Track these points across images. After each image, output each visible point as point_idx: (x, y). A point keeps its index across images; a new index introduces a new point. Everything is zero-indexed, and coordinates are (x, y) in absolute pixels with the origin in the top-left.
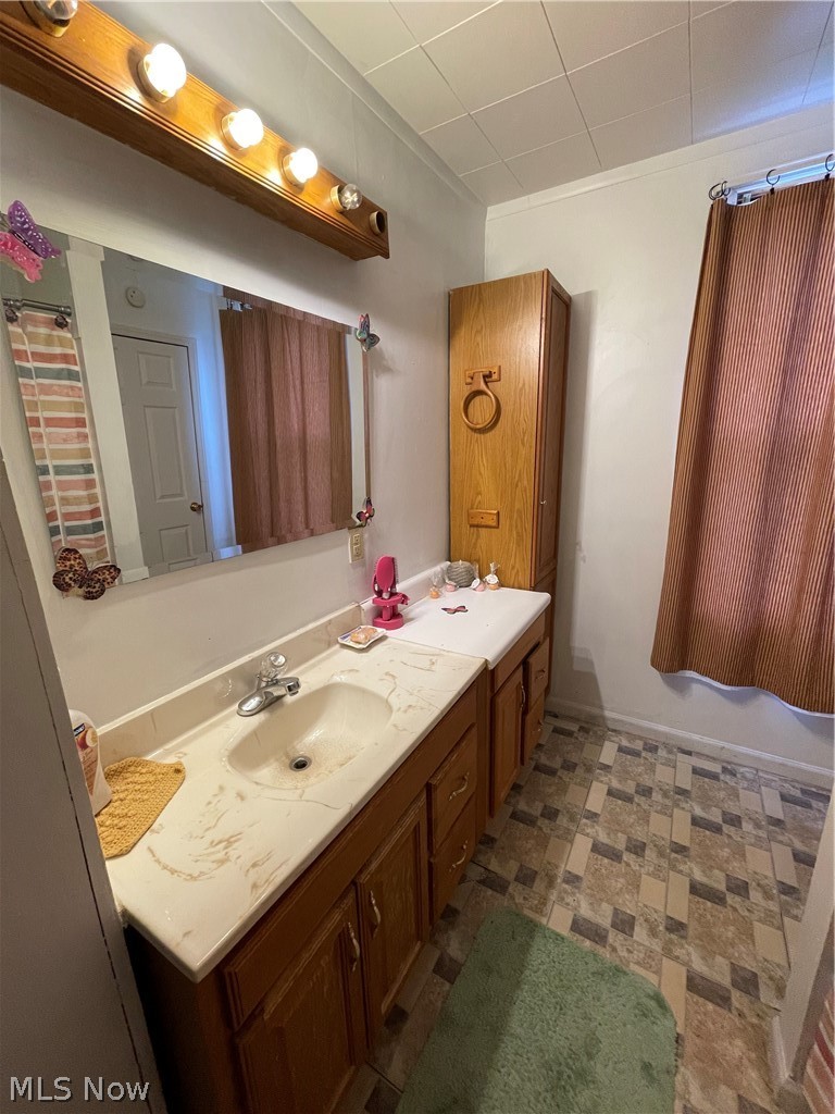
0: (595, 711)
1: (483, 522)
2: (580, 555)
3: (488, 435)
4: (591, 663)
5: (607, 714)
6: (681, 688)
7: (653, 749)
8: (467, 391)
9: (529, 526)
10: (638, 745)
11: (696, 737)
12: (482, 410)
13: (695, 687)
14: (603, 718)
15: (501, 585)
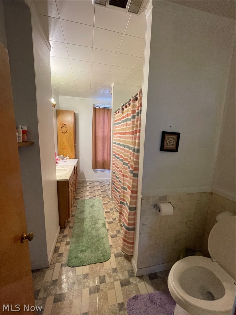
0: (85, 180)
1: (65, 148)
2: (80, 154)
3: (65, 134)
4: (83, 172)
5: (86, 179)
6: (96, 172)
7: (94, 182)
8: (61, 126)
9: (73, 148)
10: (92, 182)
11: (99, 179)
12: (64, 130)
13: (98, 171)
14: (86, 180)
15: (69, 158)
